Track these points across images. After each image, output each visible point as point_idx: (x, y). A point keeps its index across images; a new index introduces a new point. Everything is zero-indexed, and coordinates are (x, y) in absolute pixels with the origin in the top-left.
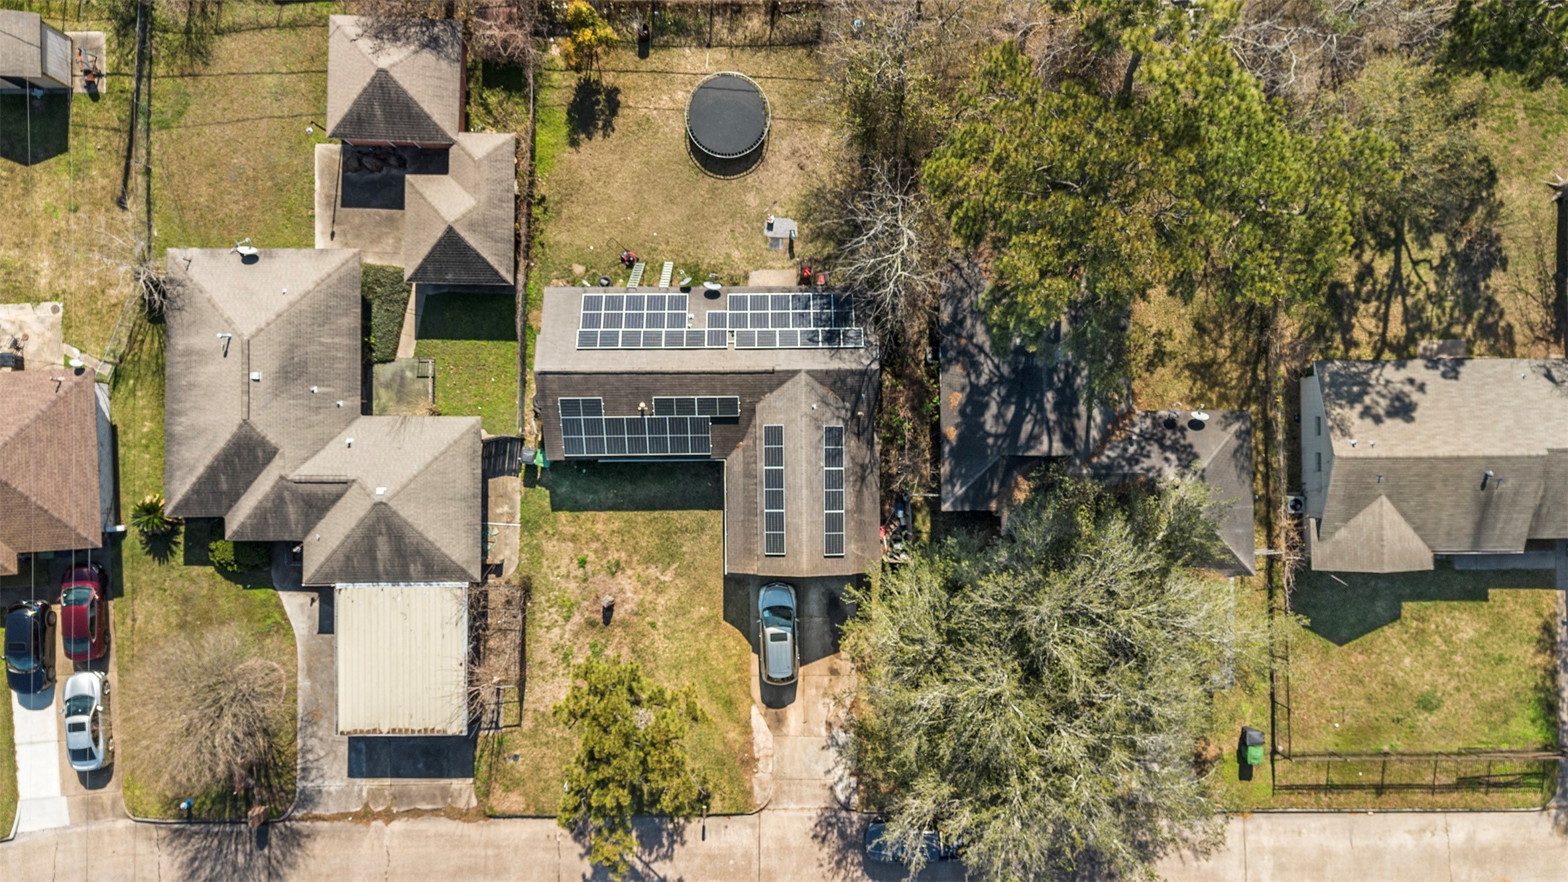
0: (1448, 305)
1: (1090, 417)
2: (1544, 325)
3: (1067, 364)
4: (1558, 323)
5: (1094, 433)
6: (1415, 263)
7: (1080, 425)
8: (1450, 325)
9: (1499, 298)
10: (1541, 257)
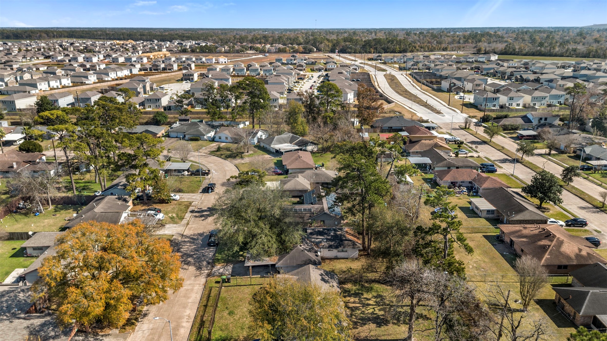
0: (362, 315)
1: (317, 239)
2: (360, 337)
3: (330, 233)
4: (361, 340)
5: (313, 240)
6: (373, 308)
7: (315, 236)
8: (355, 316)
9: (366, 326)
10: (384, 335)
